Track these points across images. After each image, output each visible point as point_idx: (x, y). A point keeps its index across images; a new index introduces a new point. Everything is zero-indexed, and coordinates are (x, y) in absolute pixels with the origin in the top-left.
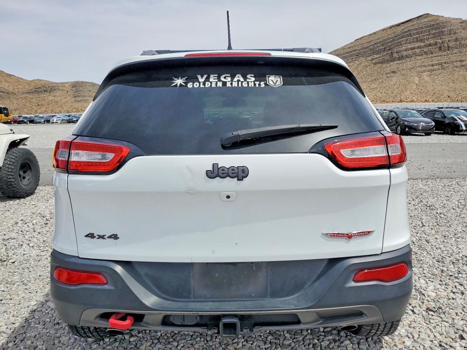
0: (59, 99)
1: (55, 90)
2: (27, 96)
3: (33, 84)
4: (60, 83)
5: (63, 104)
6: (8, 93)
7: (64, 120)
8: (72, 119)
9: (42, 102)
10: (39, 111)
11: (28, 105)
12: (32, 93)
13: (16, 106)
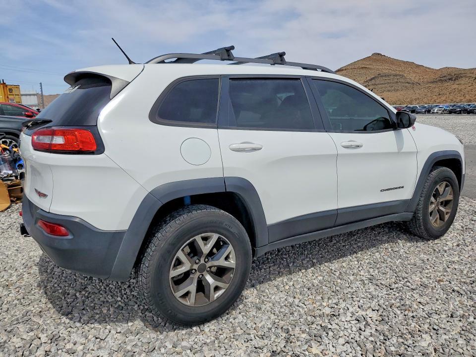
0: (463, 87)
1: (462, 77)
2: (430, 85)
3: (440, 73)
4: (469, 69)
5: (467, 93)
6: (413, 84)
7: (446, 110)
8: (455, 109)
9: (444, 91)
10: (437, 101)
11: (429, 94)
12: (436, 82)
13: (418, 96)
